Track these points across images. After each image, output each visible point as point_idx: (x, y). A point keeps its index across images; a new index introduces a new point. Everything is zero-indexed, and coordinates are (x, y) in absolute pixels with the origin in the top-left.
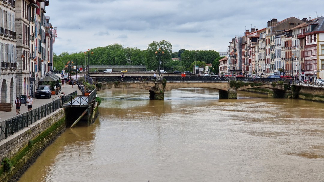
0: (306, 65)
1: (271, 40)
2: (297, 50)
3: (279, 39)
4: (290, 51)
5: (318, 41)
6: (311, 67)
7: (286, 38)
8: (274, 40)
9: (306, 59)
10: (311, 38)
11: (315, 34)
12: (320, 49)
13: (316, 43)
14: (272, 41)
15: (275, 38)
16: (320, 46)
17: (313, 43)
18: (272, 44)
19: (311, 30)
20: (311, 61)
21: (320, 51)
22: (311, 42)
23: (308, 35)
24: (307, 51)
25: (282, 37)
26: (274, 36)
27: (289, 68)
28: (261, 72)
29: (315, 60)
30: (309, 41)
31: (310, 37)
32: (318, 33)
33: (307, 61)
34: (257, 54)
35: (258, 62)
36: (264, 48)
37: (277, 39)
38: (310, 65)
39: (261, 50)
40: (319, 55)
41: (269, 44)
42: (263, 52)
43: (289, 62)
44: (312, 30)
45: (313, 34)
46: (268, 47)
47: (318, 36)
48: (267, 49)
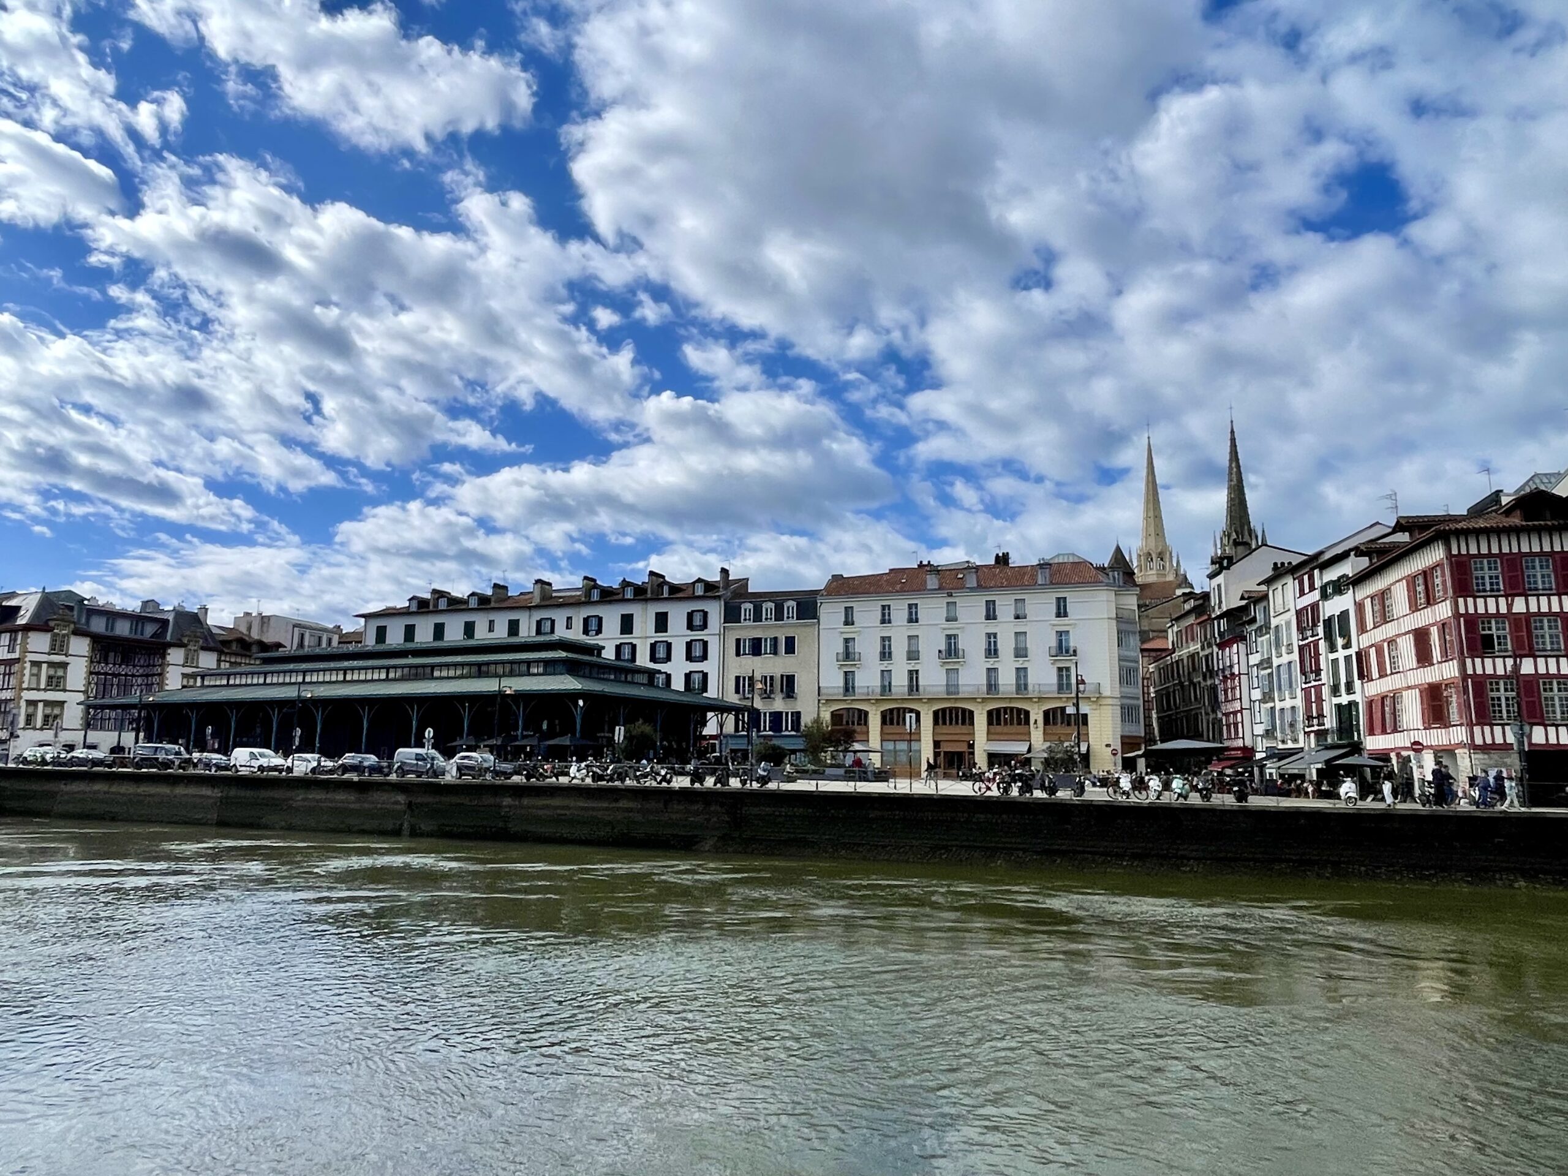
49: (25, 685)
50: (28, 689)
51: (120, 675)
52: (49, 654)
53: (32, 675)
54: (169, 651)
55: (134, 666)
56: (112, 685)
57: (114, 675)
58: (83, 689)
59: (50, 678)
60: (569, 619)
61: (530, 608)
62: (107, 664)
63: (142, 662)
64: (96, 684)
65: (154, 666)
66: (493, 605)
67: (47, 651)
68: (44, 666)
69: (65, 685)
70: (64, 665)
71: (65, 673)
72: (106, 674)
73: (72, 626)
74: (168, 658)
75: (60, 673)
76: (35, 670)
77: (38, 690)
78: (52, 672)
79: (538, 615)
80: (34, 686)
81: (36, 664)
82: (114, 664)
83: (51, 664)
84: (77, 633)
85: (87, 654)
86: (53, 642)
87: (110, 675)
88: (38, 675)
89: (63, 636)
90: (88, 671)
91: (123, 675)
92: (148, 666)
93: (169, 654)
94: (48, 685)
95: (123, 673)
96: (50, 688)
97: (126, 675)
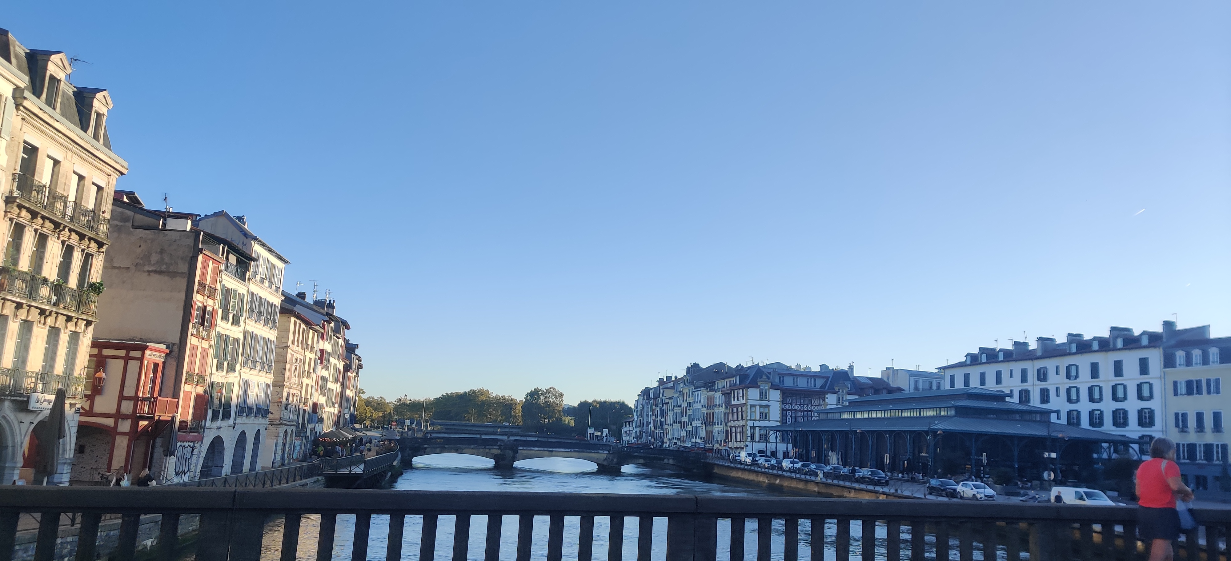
0: (731, 433)
1: (690, 395)
2: (719, 412)
3: (699, 392)
4: (712, 411)
5: (747, 399)
6: (736, 437)
7: (708, 392)
8: (692, 394)
9: (731, 424)
10: (738, 394)
11: (743, 389)
12: (749, 410)
13: (744, 402)
14: (690, 396)
15: (694, 392)
16: (749, 407)
17: (741, 402)
18: (691, 400)
19: (738, 383)
20: (737, 427)
21: (749, 414)
22: (738, 400)
23: (734, 390)
24: (732, 413)
25: (703, 391)
26: (692, 389)
27: (709, 437)
28: (675, 441)
29: (742, 427)
30: (736, 399)
31: (736, 391)
32: (747, 387)
33: (731, 427)
34: (670, 414)
35: (672, 425)
36: (680, 406)
37: (696, 393)
38: (736, 433)
39: (676, 408)
40: (747, 420)
41: (686, 400)
42: (678, 410)
43: (710, 428)
44: (740, 382)
45: (741, 389)
46: (685, 405)
47: (747, 392)
48: (683, 407)
49: (749, 418)
50: (751, 420)
52: (759, 400)
53: (752, 412)
54: (827, 396)
55: (812, 405)
56: (800, 417)
57: (800, 410)
58: (779, 420)
59: (761, 414)
60: (1057, 367)
62: (796, 405)
63: (816, 402)
64: (791, 416)
65: (821, 405)
66: (1014, 358)
67: (758, 399)
68: (758, 407)
69: (769, 418)
70: (768, 406)
71: (769, 410)
72: (796, 410)
73: (770, 384)
74: (827, 400)
75: (766, 410)
76: (753, 409)
77: (756, 420)
78: (762, 410)
80: (754, 419)
81: (754, 406)
82: (800, 405)
83: (760, 406)
84: (774, 387)
85: (779, 400)
86: (761, 393)
87: (798, 411)
88: (755, 412)
89: (766, 390)
90: (783, 410)
91: (806, 411)
92: (819, 405)
93: (827, 398)
94: (760, 418)
95: (806, 409)
96: (761, 419)
97: (807, 411)
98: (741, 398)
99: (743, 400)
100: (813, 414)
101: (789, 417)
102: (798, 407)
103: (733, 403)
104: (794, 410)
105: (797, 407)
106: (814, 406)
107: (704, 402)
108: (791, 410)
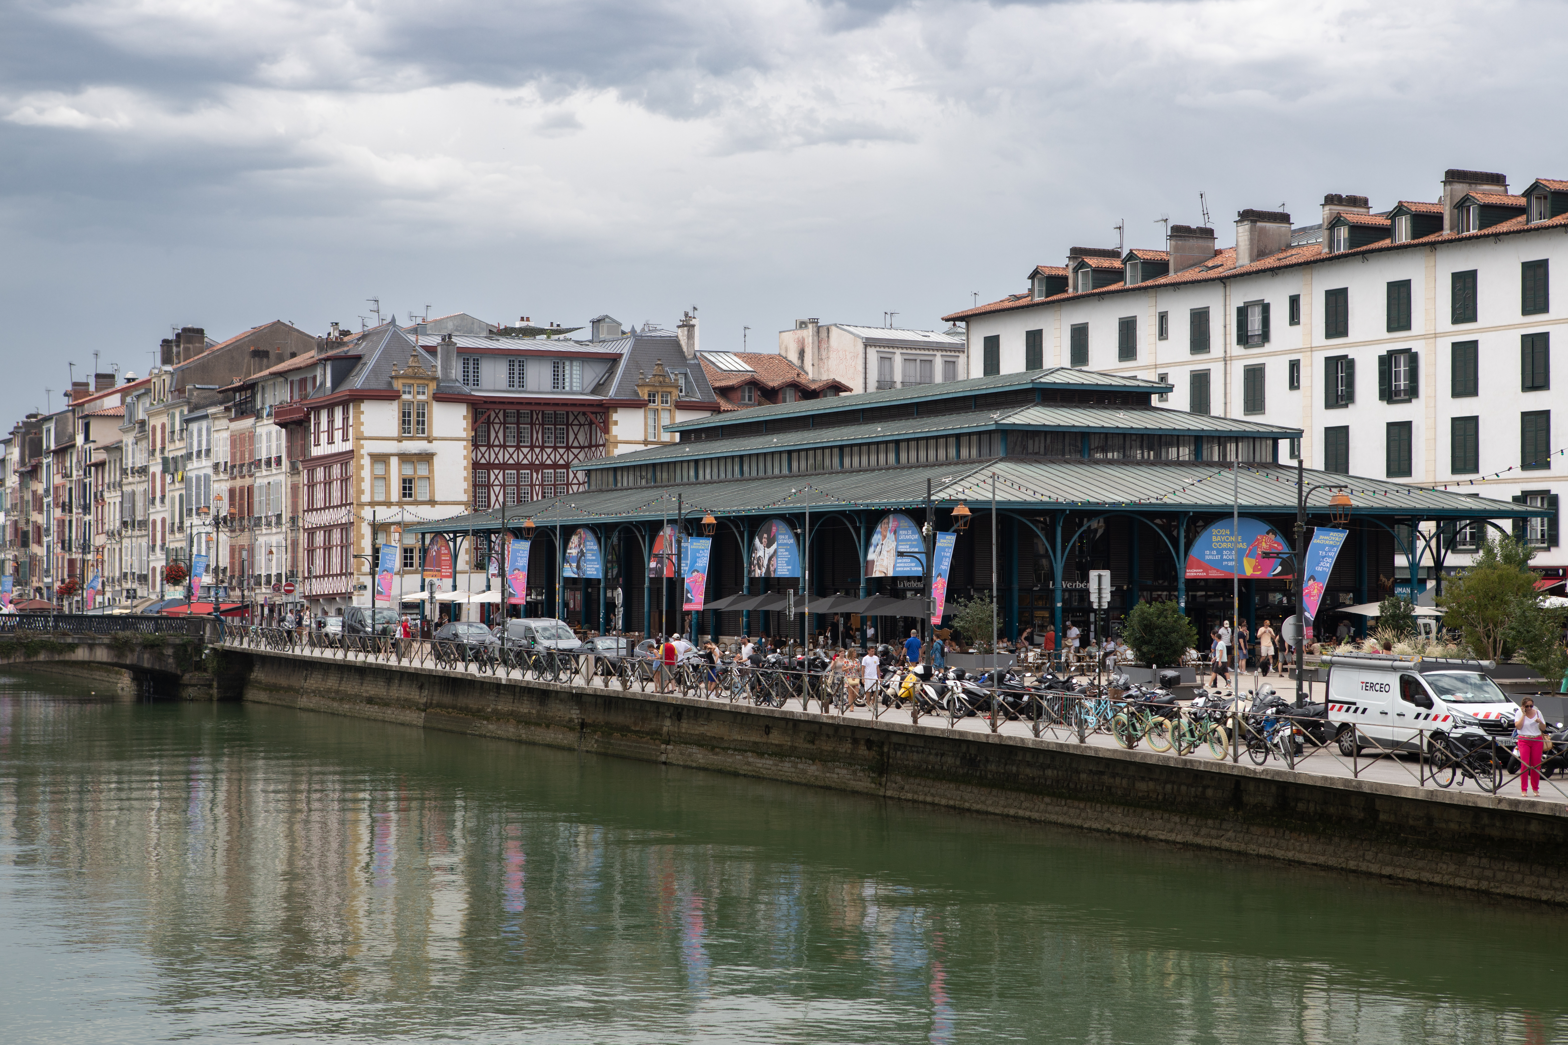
0: (311, 550)
1: (173, 432)
2: (271, 482)
3: (204, 424)
4: (247, 481)
5: (359, 438)
6: (328, 561)
7: (231, 420)
8: (182, 430)
9: (311, 520)
10: (331, 421)
11: (345, 404)
12: (366, 473)
13: (348, 446)
14: (177, 436)
15: (188, 421)
16: (366, 462)
17: (340, 446)
18: (176, 449)
19: (329, 384)
20: (328, 529)
21: (366, 486)
22: (331, 442)
23: (317, 409)
24: (312, 484)
25: (215, 417)
26: (181, 412)
27: (240, 567)
28: (127, 586)
29: (345, 528)
30: (324, 437)
31: (324, 417)
32: (358, 397)
33: (311, 532)
34: (112, 498)
35: (120, 534)
36: (143, 470)
37: (194, 427)
38: (328, 549)
39: (130, 479)
40: (361, 505)
41: (163, 449)
42: (137, 486)
43: (241, 540)
44: (336, 384)
45: (338, 405)
46: (157, 466)
47: (358, 413)
48: (154, 474)
49: (366, 498)
50: (372, 504)
51: (543, 466)
52: (399, 440)
53: (375, 478)
54: (615, 417)
55: (568, 448)
56: (532, 485)
57: (531, 466)
58: (464, 498)
59: (405, 482)
60: (1294, 301)
61: (1224, 281)
62: (518, 448)
63: (581, 438)
64: (503, 486)
65: (597, 446)
66: (1172, 277)
67: (395, 434)
68: (394, 462)
69: (432, 492)
70: (427, 458)
71: (431, 471)
72: (518, 466)
73: (433, 386)
74: (615, 430)
75: (422, 472)
76: (380, 470)
77: (388, 504)
78: (408, 471)
79: (1240, 296)
80: (381, 498)
81: (380, 459)
82: (532, 447)
83: (404, 458)
84: (444, 397)
85: (464, 435)
86: (405, 418)
87: (525, 467)
88: (385, 478)
89: (423, 404)
90: (476, 466)
91: (549, 467)
92: (590, 446)
93: (616, 423)
94: (404, 495)
95: (549, 462)
96: (407, 499)
97: (555, 466)
98: (338, 435)
99: (345, 439)
100: (571, 476)
101: (497, 489)
102: (525, 456)
103: (316, 452)
104: (511, 467)
105: (521, 456)
106: (576, 451)
107: (222, 452)
108: (503, 466)
